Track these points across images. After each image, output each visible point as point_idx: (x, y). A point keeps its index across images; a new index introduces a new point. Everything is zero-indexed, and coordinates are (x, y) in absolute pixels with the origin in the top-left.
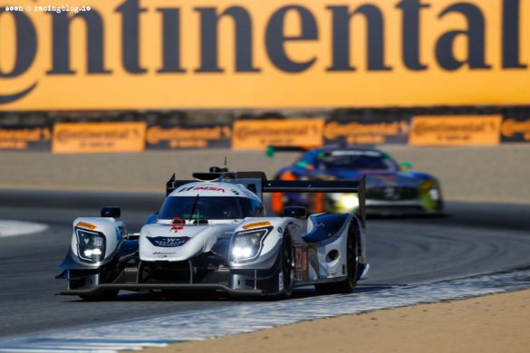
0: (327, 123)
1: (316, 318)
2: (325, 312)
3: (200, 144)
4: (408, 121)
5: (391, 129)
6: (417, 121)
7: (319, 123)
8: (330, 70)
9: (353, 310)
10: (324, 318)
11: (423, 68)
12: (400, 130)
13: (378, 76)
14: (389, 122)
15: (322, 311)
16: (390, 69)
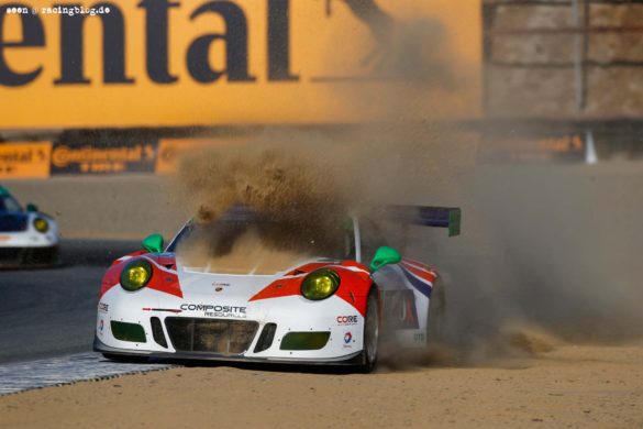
0: (55, 147)
1: (46, 385)
2: (57, 378)
4: (155, 145)
5: (134, 155)
6: (164, 144)
7: (46, 147)
8: (57, 82)
9: (92, 375)
11: (173, 80)
12: (144, 155)
13: (117, 90)
14: (131, 146)
15: (53, 376)
16: (131, 81)
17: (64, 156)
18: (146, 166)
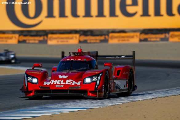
0: (141, 34)
1: (137, 100)
3: (98, 41)
4: (169, 33)
5: (163, 36)
6: (171, 33)
7: (138, 34)
8: (142, 16)
9: (149, 98)
10: (140, 100)
12: (166, 36)
14: (162, 33)
16: (162, 16)
17: (144, 36)
18: (166, 39)
